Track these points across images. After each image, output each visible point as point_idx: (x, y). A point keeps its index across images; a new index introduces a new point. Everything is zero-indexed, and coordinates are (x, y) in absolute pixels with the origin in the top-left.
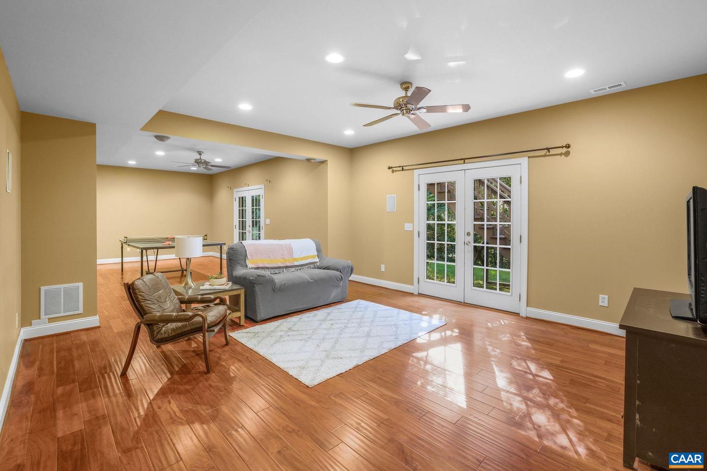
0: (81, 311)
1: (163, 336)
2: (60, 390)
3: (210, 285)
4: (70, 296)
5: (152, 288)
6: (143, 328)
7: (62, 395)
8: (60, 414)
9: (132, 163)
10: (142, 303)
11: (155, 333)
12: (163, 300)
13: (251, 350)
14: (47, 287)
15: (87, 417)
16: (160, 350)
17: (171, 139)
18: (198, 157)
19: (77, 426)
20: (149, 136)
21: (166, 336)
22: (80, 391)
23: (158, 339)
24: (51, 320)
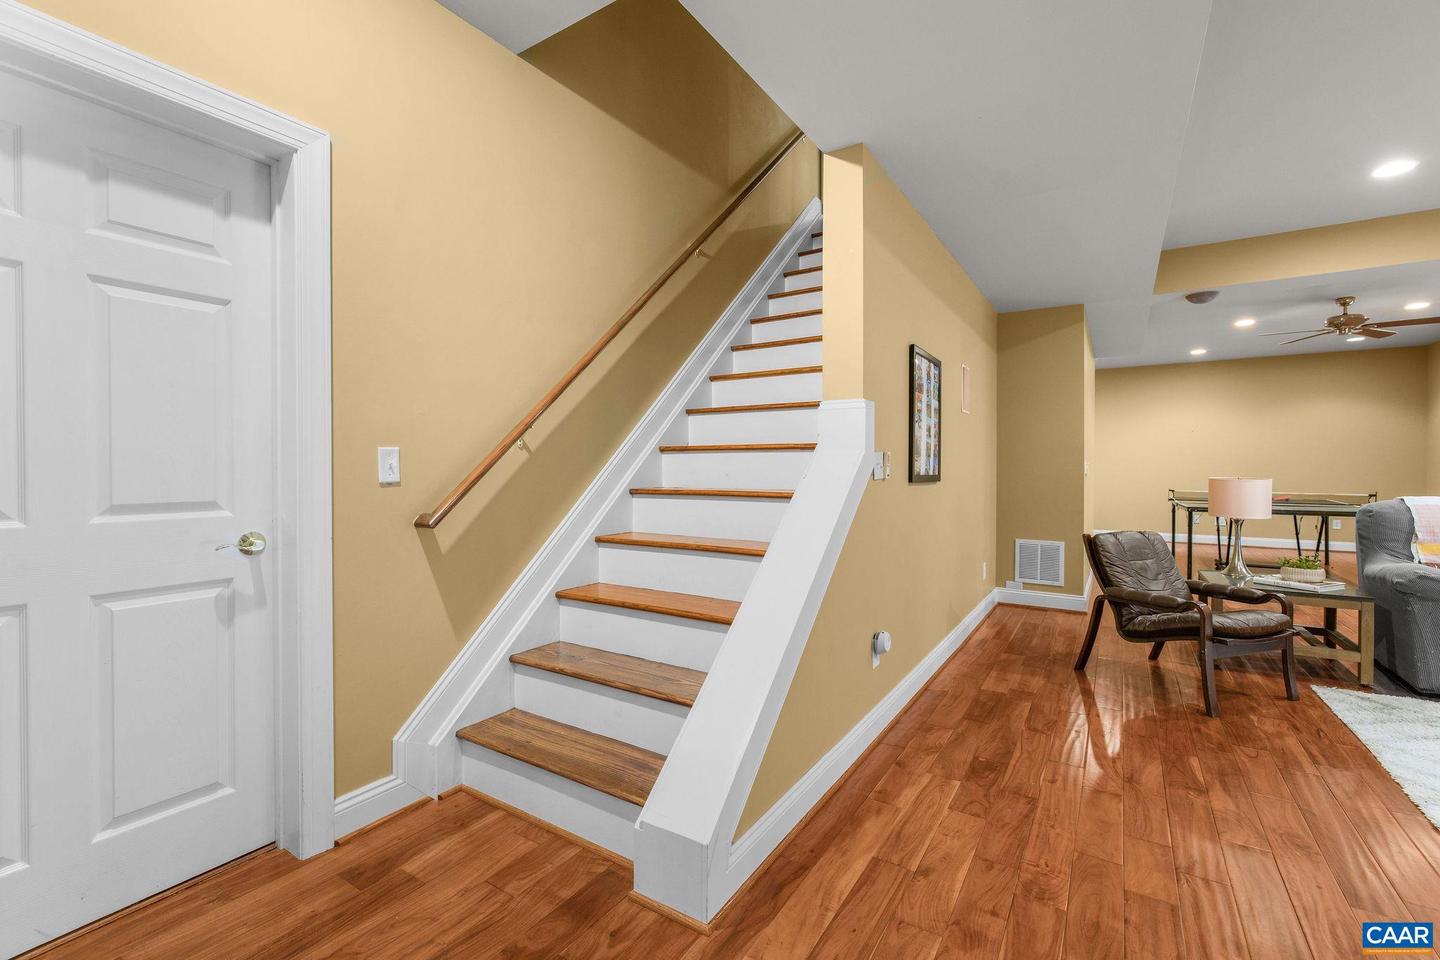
0: (1061, 583)
1: (1136, 627)
2: (1004, 656)
3: (1283, 579)
4: (1049, 557)
5: (1129, 551)
6: (1107, 608)
7: (1005, 661)
8: (994, 673)
9: (1198, 352)
10: (1108, 569)
11: (1124, 619)
12: (1149, 576)
13: (1345, 725)
14: (1022, 541)
15: (1015, 686)
16: (1153, 663)
17: (1221, 294)
18: (1338, 310)
19: (1002, 689)
20: (1173, 300)
21: (1141, 629)
22: (1023, 664)
23: (1128, 631)
24: (1027, 586)
